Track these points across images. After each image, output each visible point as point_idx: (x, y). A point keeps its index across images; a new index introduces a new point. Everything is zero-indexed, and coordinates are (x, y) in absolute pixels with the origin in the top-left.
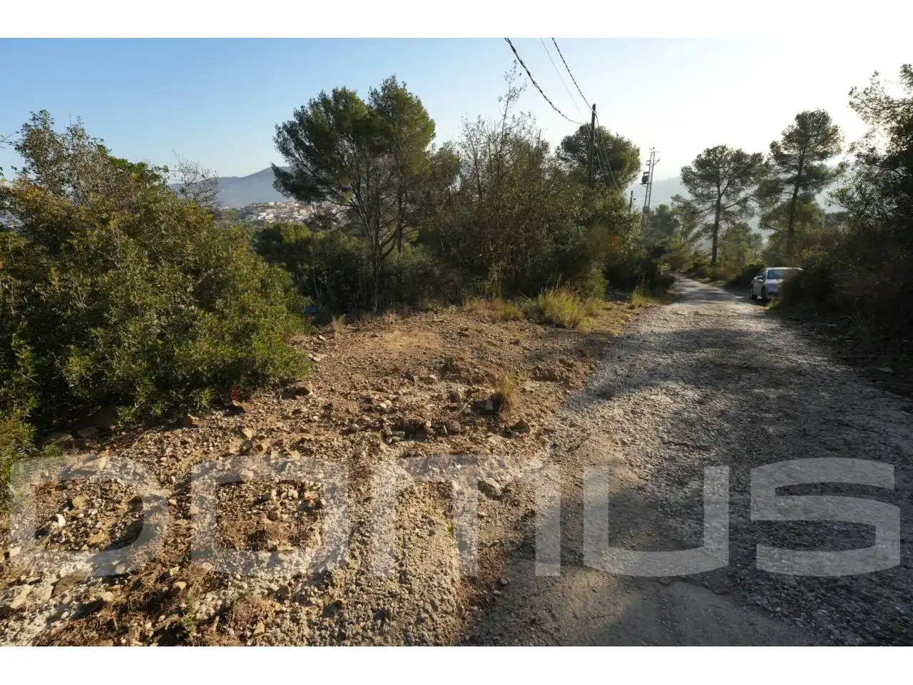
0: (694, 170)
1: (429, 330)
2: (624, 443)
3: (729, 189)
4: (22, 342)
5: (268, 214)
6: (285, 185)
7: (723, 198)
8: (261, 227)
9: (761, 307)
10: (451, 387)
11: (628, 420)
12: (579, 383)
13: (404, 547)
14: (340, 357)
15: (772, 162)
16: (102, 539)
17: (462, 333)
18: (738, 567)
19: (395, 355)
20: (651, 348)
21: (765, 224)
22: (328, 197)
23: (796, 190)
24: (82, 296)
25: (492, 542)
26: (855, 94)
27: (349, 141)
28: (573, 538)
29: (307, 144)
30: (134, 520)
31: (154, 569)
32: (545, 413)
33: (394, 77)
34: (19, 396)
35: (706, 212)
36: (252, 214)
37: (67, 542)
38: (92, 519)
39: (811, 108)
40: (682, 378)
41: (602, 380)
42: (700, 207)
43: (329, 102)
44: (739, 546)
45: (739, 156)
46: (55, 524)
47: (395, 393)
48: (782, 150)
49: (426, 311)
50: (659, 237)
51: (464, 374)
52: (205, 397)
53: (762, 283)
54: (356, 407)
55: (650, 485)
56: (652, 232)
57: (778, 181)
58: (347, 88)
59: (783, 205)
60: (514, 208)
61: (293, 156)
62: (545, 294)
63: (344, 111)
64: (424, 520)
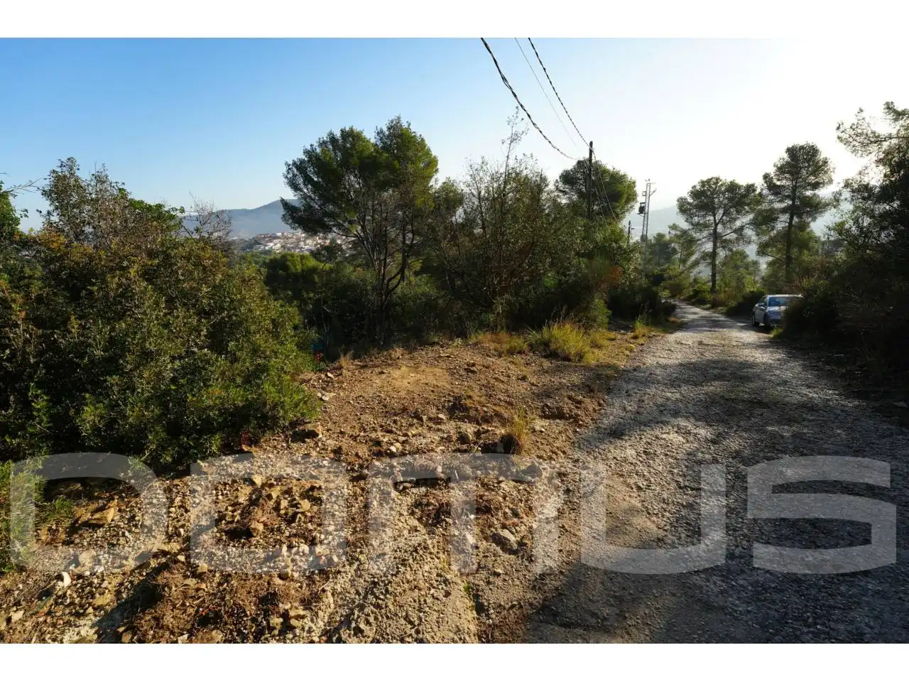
0: (690, 200)
1: (436, 366)
2: (639, 488)
3: (724, 218)
4: (39, 391)
5: (275, 244)
6: (293, 218)
7: (720, 226)
8: (268, 257)
9: (765, 335)
10: (460, 428)
11: (641, 462)
12: (588, 420)
13: (420, 610)
14: (348, 397)
15: (765, 192)
16: (108, 601)
17: (469, 369)
18: (771, 633)
19: (403, 394)
20: (658, 382)
21: (762, 251)
22: (334, 229)
23: (791, 219)
24: (100, 344)
25: (510, 604)
26: (842, 129)
27: (355, 176)
28: (595, 598)
29: (316, 179)
30: (141, 578)
31: (162, 637)
32: (556, 454)
33: (399, 118)
34: (32, 446)
35: (704, 240)
36: (260, 244)
37: (72, 603)
38: (98, 577)
39: (801, 142)
40: (693, 415)
41: (611, 417)
42: (697, 235)
43: (337, 140)
44: (769, 608)
45: (733, 187)
46: (60, 583)
47: (405, 435)
48: (775, 181)
49: (433, 344)
50: (659, 264)
51: (472, 413)
52: (215, 443)
53: (763, 310)
54: (365, 450)
55: (670, 536)
56: (650, 260)
57: (772, 211)
58: (354, 128)
59: (779, 232)
60: (517, 242)
61: (301, 190)
62: (549, 327)
63: (351, 149)
64: (439, 579)
